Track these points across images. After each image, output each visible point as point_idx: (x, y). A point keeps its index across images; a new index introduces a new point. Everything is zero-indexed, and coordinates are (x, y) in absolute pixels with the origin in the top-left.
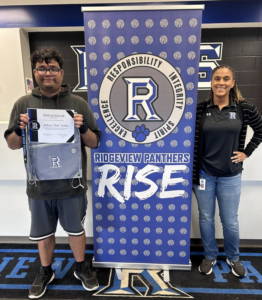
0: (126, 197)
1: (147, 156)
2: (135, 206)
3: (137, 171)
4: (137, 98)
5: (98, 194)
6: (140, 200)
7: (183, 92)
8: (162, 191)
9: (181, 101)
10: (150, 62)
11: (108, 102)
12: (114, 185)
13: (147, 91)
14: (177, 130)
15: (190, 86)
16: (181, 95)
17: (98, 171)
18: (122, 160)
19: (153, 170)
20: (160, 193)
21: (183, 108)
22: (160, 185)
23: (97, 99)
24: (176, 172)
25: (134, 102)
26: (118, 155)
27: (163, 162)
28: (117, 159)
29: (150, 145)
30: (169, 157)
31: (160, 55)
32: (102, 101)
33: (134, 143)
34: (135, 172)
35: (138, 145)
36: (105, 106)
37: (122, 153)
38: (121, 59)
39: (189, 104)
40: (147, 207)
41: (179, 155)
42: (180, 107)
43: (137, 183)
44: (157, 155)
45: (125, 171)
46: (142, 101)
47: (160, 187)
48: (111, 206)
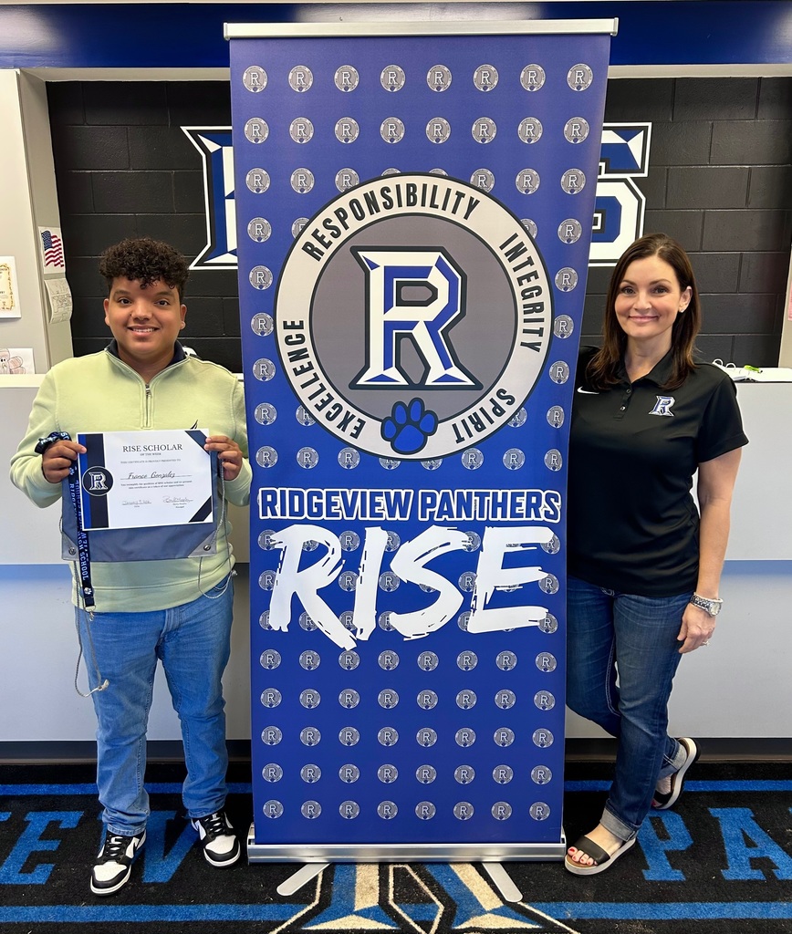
0: (362, 630)
1: (429, 500)
2: (388, 660)
3: (398, 545)
4: (399, 313)
5: (271, 622)
6: (405, 639)
7: (545, 298)
8: (475, 610)
9: (536, 326)
10: (439, 201)
11: (306, 325)
12: (320, 592)
13: (428, 294)
14: (523, 419)
15: (568, 279)
16: (538, 307)
17: (268, 548)
18: (349, 511)
19: (448, 544)
20: (471, 617)
21: (544, 348)
22: (468, 589)
23: (269, 317)
24: (521, 549)
25: (389, 326)
26: (336, 494)
27: (478, 519)
28: (333, 508)
29: (441, 462)
30: (500, 500)
31: (472, 180)
32: (285, 322)
33: (389, 458)
34: (389, 549)
35: (399, 462)
36: (294, 337)
37: (349, 489)
38: (347, 191)
39: (562, 335)
40: (428, 661)
41: (530, 496)
42: (534, 346)
43: (398, 585)
44: (460, 495)
45: (358, 545)
46: (412, 325)
47: (468, 596)
48: (310, 660)
